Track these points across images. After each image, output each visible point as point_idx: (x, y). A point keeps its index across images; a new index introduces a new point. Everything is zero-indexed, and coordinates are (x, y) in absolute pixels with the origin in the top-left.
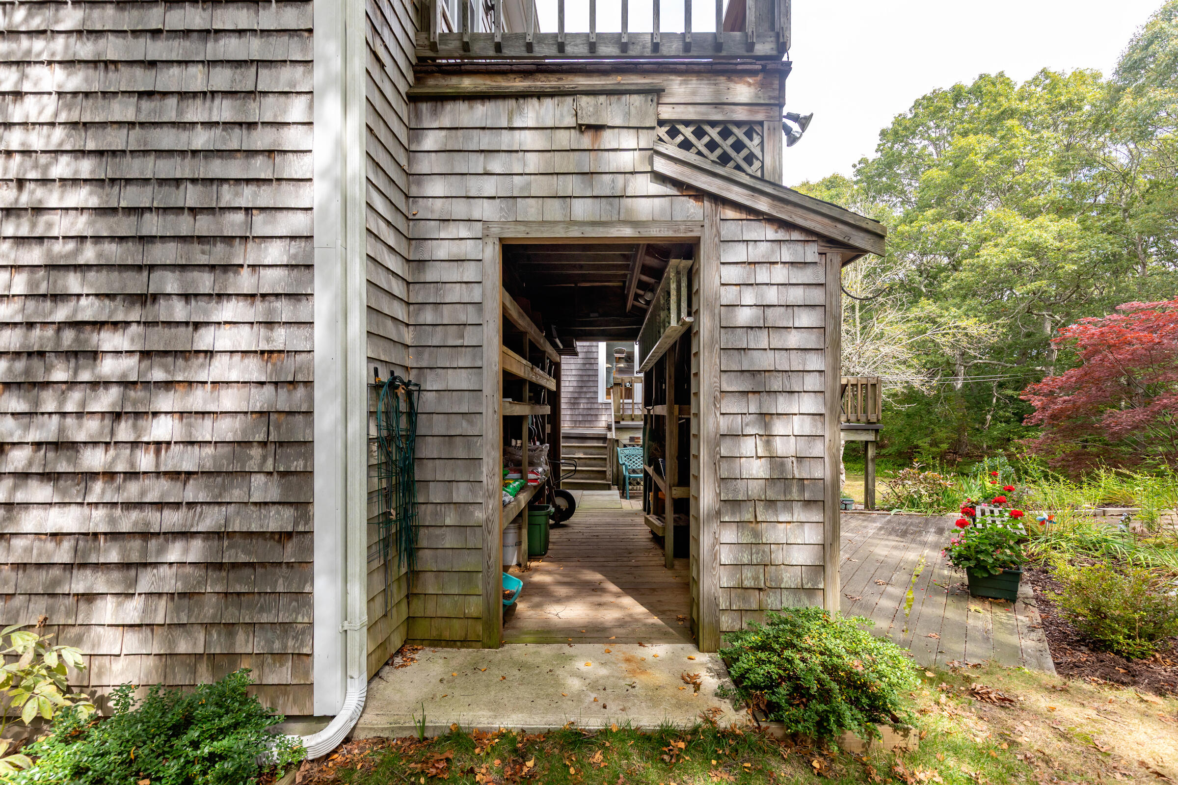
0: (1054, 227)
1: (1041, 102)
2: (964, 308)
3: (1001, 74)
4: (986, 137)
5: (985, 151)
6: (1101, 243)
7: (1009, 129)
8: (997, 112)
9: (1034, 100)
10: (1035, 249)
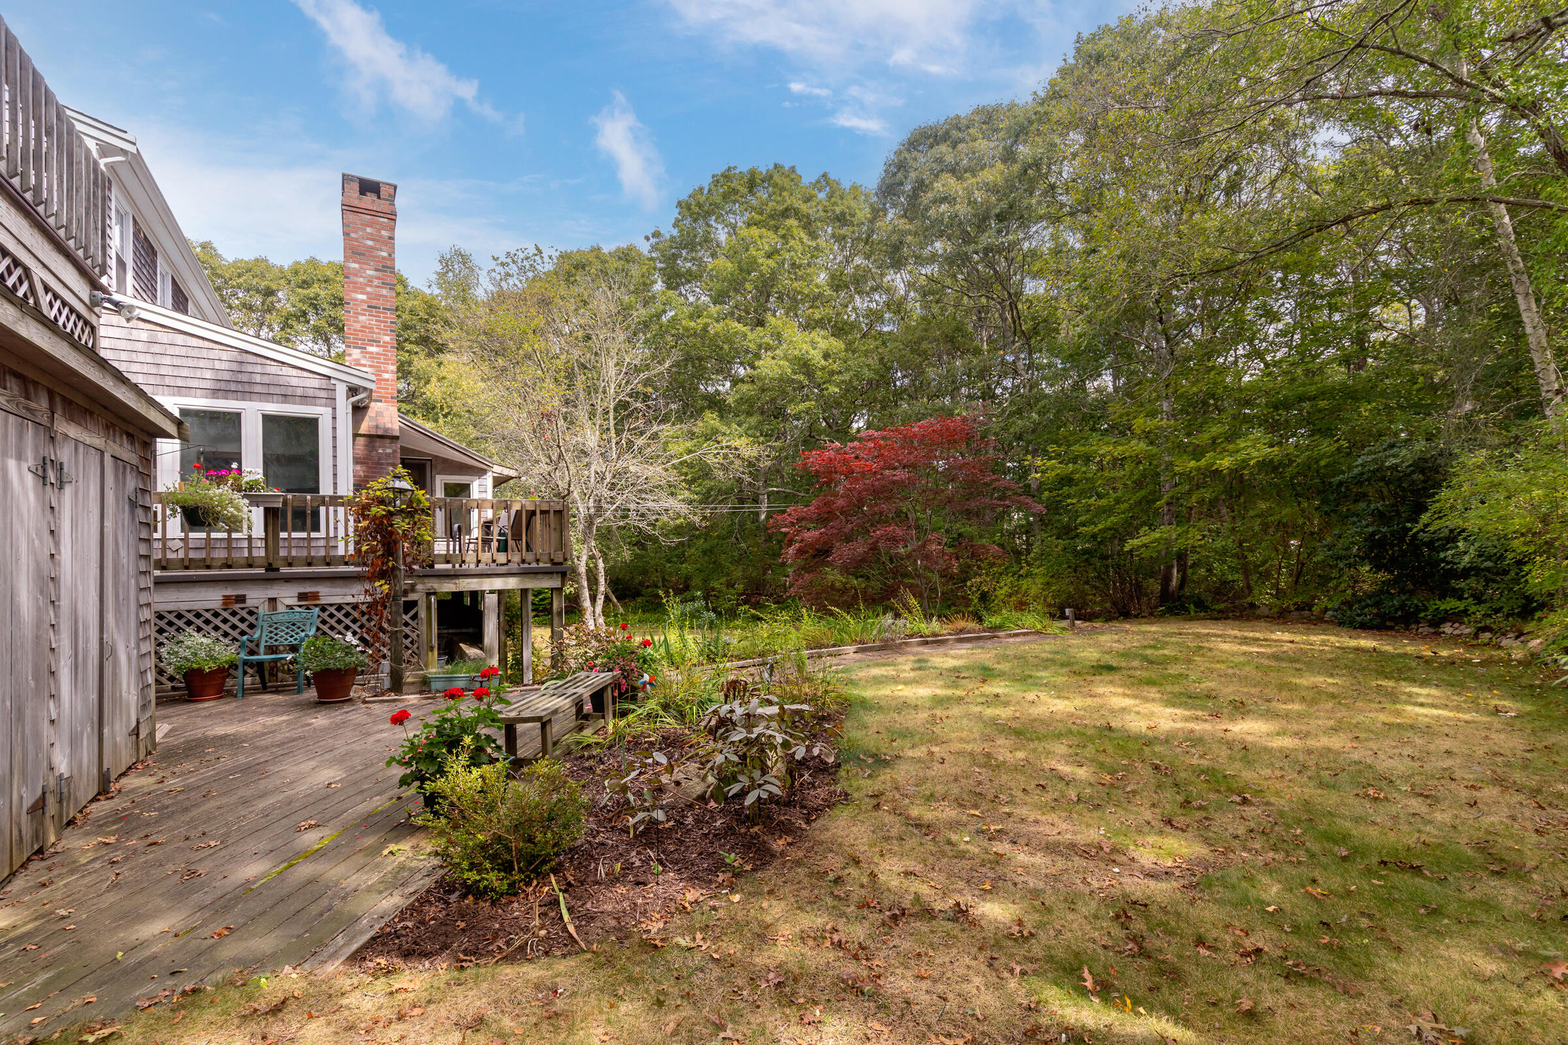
0: (823, 344)
1: (820, 208)
2: (745, 426)
3: (793, 169)
4: (770, 234)
5: (767, 248)
6: (861, 367)
7: (788, 229)
8: (782, 208)
9: (814, 204)
10: (805, 366)
